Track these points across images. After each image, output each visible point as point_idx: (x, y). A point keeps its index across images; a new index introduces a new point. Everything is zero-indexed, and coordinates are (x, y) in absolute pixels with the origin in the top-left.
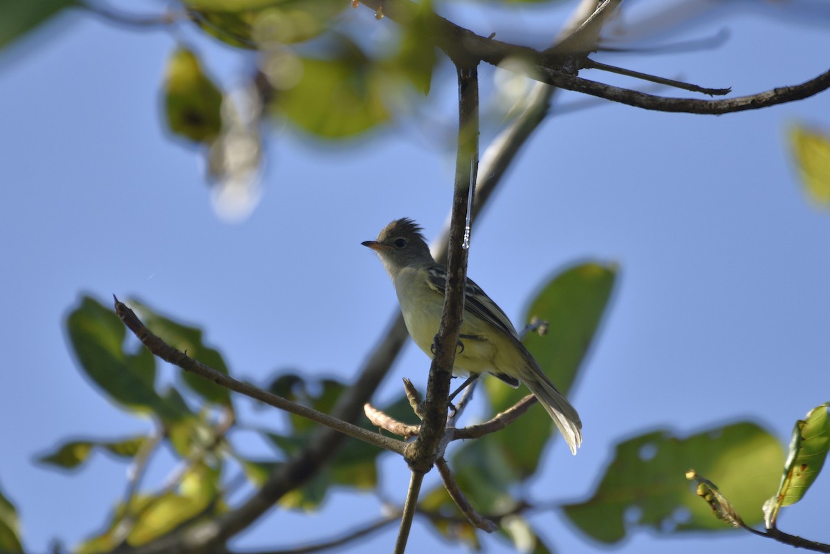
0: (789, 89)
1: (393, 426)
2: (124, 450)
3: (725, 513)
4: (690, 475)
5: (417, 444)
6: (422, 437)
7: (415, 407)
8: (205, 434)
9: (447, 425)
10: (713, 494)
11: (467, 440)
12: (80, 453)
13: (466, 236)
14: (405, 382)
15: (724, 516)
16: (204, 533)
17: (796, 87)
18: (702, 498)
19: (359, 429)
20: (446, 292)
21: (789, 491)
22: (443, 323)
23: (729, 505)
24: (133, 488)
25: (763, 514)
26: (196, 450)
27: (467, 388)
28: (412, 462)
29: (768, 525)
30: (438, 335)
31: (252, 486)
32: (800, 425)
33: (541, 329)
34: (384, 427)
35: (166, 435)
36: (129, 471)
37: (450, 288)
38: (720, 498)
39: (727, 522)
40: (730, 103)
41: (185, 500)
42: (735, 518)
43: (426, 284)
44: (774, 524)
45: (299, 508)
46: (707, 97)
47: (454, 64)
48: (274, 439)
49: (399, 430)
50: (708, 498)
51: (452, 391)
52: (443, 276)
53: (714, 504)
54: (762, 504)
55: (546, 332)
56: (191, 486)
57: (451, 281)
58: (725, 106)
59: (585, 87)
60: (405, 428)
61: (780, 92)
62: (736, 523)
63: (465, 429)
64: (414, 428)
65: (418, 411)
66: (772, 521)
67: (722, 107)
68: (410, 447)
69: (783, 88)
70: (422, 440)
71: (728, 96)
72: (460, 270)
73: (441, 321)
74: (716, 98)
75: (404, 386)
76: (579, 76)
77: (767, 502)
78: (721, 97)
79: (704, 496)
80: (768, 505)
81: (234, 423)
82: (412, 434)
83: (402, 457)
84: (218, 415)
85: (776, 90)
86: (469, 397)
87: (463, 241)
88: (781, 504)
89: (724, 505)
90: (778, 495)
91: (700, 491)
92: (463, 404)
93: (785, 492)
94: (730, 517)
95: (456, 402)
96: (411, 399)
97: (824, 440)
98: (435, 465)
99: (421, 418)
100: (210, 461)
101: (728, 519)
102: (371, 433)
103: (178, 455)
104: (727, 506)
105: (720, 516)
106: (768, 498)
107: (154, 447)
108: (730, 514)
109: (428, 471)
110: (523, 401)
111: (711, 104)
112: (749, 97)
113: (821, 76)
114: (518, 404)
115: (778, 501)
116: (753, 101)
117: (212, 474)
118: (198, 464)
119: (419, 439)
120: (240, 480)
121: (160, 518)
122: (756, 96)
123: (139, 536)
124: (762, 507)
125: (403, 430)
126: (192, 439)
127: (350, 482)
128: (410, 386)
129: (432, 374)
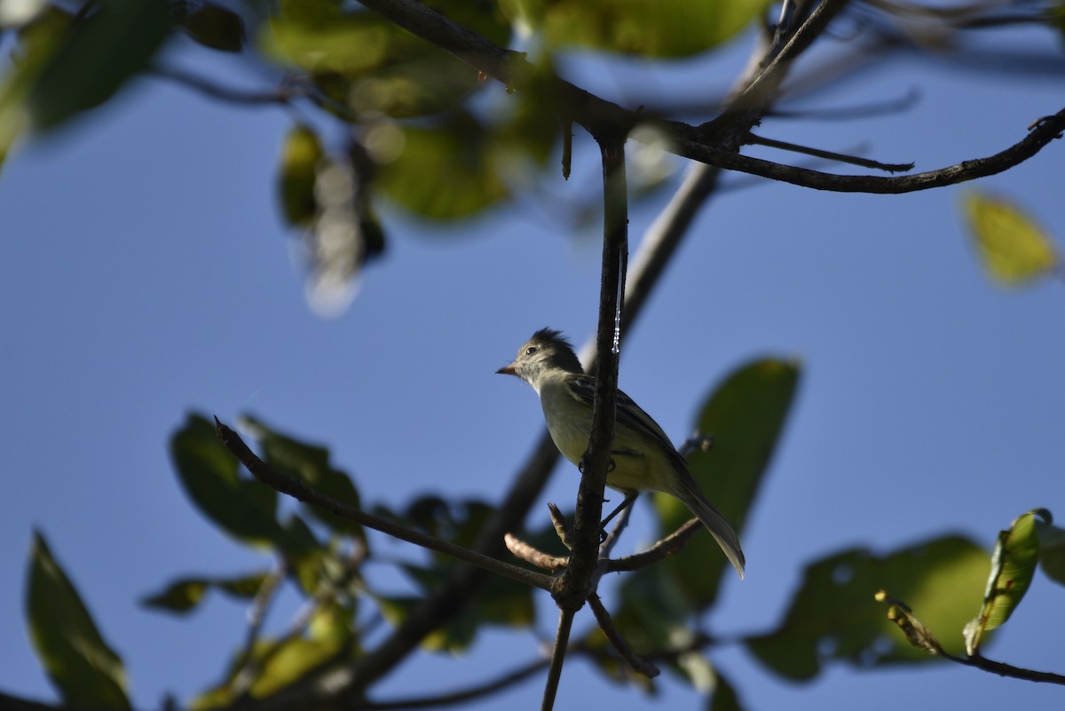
0: (979, 161)
1: (539, 558)
2: (244, 588)
3: (921, 638)
4: (880, 596)
5: (564, 578)
6: (571, 571)
7: (562, 536)
8: (334, 569)
9: (599, 556)
10: (906, 618)
11: (623, 573)
12: (194, 594)
13: (616, 339)
14: (550, 508)
15: (919, 642)
16: (337, 680)
17: (987, 160)
18: (894, 623)
19: (499, 562)
20: (595, 404)
21: (993, 612)
22: (592, 440)
23: (925, 629)
24: (254, 632)
25: (963, 639)
26: (325, 587)
27: (622, 513)
28: (560, 599)
29: (969, 651)
30: (586, 453)
31: (389, 625)
32: (1005, 536)
33: (705, 444)
34: (528, 560)
35: (291, 571)
36: (248, 612)
37: (599, 399)
38: (915, 622)
39: (923, 649)
40: (912, 180)
41: (315, 645)
42: (934, 644)
43: (570, 396)
44: (976, 651)
45: (445, 649)
46: (887, 174)
47: (597, 144)
48: (412, 571)
49: (546, 563)
50: (901, 622)
51: (604, 517)
52: (590, 386)
53: (908, 629)
54: (963, 627)
55: (710, 447)
56: (321, 627)
57: (600, 391)
58: (907, 184)
59: (746, 165)
60: (552, 560)
61: (969, 166)
62: (933, 650)
63: (621, 559)
64: (562, 561)
65: (566, 540)
66: (974, 646)
67: (903, 185)
68: (559, 581)
69: (973, 161)
70: (571, 573)
71: (911, 173)
72: (610, 378)
73: (589, 437)
74: (897, 174)
75: (550, 512)
76: (741, 153)
77: (968, 626)
78: (903, 174)
79: (896, 620)
80: (969, 628)
81: (368, 555)
82: (560, 566)
83: (550, 594)
84: (348, 547)
85: (964, 164)
86: (624, 523)
87: (612, 345)
88: (984, 627)
89: (918, 630)
90: (980, 617)
91: (891, 614)
92: (618, 532)
93: (989, 614)
94: (927, 644)
95: (609, 529)
96: (558, 527)
97: (1031, 552)
98: (587, 602)
99: (570, 549)
100: (341, 600)
101: (924, 646)
102: (513, 567)
103: (305, 593)
104: (922, 631)
105: (915, 642)
106: (969, 620)
107: (276, 585)
108: (926, 639)
109: (579, 608)
110: (685, 527)
111: (891, 181)
112: (935, 172)
113: (1015, 146)
114: (680, 530)
115: (981, 624)
116: (939, 177)
117: (344, 614)
118: (328, 603)
119: (568, 573)
120: (377, 620)
121: (287, 665)
122: (942, 170)
123: (263, 687)
124: (962, 631)
125: (550, 562)
126: (320, 574)
127: (503, 618)
128: (556, 511)
129: (581, 498)
